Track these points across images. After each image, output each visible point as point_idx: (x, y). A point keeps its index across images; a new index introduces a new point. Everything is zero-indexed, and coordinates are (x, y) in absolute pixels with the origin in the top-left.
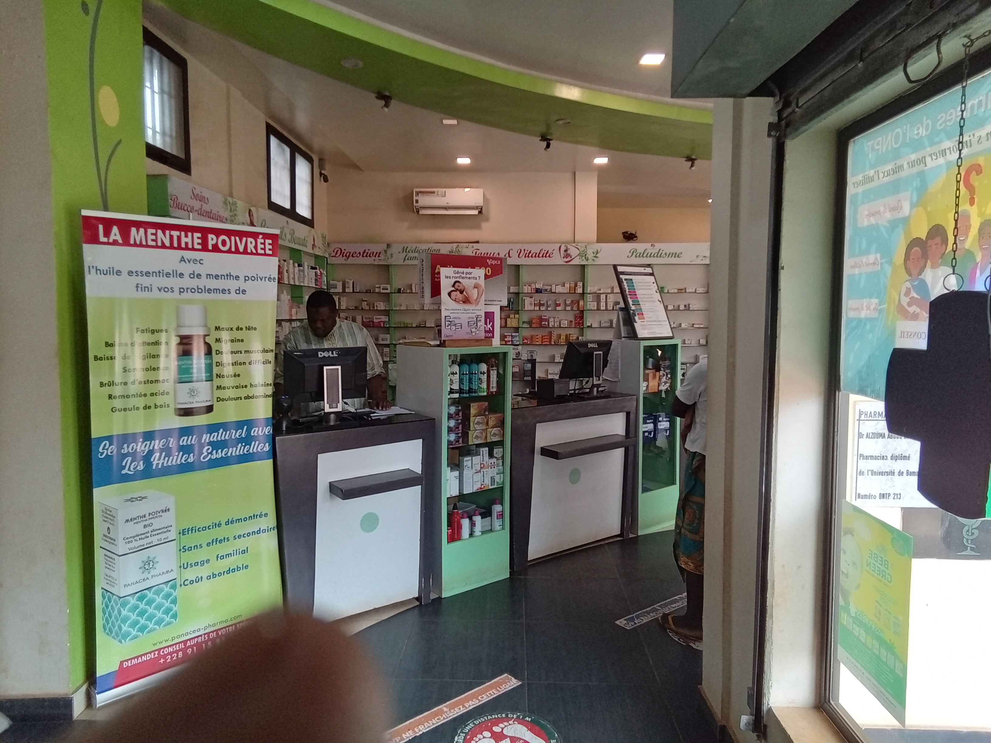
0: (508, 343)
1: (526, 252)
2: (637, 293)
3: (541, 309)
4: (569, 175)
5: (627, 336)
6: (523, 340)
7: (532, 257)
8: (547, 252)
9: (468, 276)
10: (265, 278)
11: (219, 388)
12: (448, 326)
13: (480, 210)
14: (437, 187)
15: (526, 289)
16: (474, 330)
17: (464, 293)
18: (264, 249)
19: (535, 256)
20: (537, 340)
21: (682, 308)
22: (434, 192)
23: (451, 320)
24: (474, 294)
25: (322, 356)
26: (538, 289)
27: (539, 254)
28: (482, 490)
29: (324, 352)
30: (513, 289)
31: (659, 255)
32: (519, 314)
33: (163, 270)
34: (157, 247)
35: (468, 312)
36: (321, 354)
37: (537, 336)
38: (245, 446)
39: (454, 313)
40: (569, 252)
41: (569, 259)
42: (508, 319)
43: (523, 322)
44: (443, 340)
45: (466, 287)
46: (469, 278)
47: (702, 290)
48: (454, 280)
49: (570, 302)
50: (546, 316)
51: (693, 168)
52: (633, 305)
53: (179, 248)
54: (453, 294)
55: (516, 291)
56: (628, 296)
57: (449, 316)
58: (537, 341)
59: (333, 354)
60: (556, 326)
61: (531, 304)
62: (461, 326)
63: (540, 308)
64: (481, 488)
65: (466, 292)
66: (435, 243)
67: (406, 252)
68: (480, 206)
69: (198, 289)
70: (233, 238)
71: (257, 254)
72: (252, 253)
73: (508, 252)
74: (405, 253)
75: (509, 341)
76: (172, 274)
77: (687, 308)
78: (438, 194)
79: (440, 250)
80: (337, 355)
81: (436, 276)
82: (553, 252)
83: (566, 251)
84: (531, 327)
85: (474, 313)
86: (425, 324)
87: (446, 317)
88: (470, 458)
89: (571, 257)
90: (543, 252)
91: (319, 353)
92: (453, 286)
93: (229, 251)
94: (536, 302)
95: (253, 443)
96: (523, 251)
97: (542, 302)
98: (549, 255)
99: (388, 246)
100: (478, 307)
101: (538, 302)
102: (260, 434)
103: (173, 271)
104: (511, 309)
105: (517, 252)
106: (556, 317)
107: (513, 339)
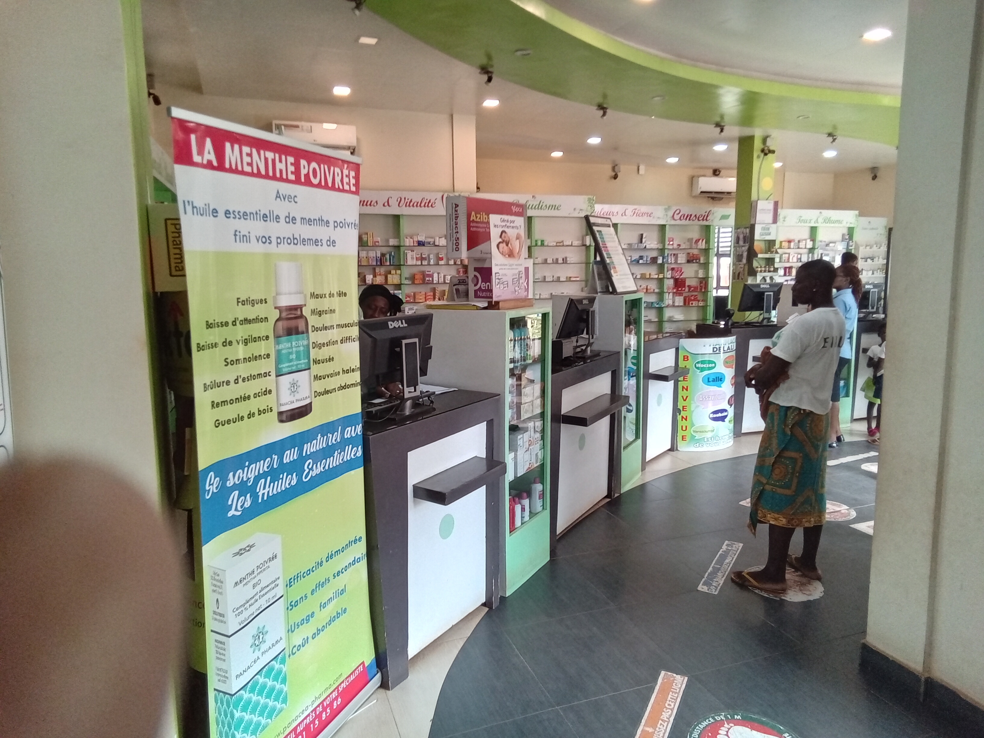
1: (406, 200)
2: (607, 246)
3: (423, 264)
4: (445, 117)
5: (602, 291)
6: (406, 298)
7: (413, 206)
8: (430, 201)
9: (512, 225)
10: (352, 223)
11: (317, 378)
12: (497, 285)
13: (352, 151)
14: (301, 119)
15: (408, 242)
16: (517, 288)
17: (509, 245)
18: (349, 184)
19: (417, 206)
20: (420, 297)
21: (560, 261)
22: (297, 127)
23: (500, 277)
24: (516, 244)
25: (392, 327)
26: (420, 241)
27: (421, 203)
28: (530, 469)
29: (393, 322)
30: (392, 242)
31: (539, 207)
32: (400, 269)
33: (260, 211)
34: (252, 174)
35: (513, 267)
36: (391, 325)
37: (421, 293)
38: (340, 453)
39: (502, 269)
42: (389, 276)
43: (406, 279)
44: (495, 302)
45: (510, 238)
46: (513, 227)
47: (578, 244)
48: (501, 230)
50: (430, 271)
51: (605, 118)
52: (608, 258)
53: (274, 178)
54: (501, 245)
55: (396, 244)
56: (603, 249)
57: (498, 273)
58: (421, 299)
59: (402, 323)
60: (440, 282)
61: (412, 258)
62: (507, 284)
64: (529, 468)
65: (511, 245)
68: (352, 146)
69: (294, 239)
70: (322, 166)
71: (343, 191)
72: (339, 190)
73: (387, 200)
76: (268, 216)
77: (565, 261)
78: (302, 129)
80: (406, 325)
81: (471, 224)
82: (436, 201)
84: (413, 283)
85: (517, 269)
87: (496, 273)
88: (521, 436)
90: (425, 201)
91: (390, 323)
92: (501, 237)
93: (319, 186)
94: (417, 256)
95: (347, 447)
96: (403, 199)
97: (424, 256)
98: (432, 205)
100: (519, 262)
101: (420, 255)
102: (353, 435)
103: (270, 211)
104: (392, 263)
105: (397, 201)
106: (440, 272)
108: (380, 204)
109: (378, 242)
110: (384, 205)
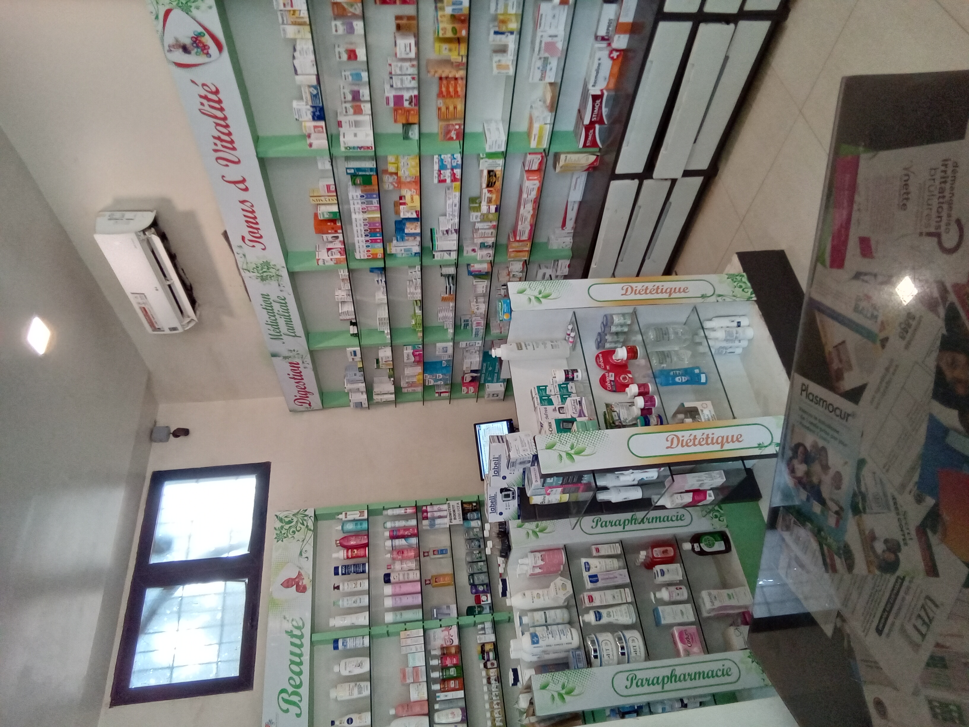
0: (458, 176)
1: (220, 148)
6: (451, 139)
7: (229, 134)
8: (205, 98)
14: (130, 306)
15: (319, 141)
19: (226, 127)
20: (451, 108)
22: (144, 310)
26: (313, 115)
27: (216, 117)
30: (323, 165)
37: (441, 107)
40: (188, 42)
41: (207, 40)
43: (406, 141)
49: (339, 23)
50: (388, 99)
58: (455, 108)
60: (414, 71)
63: (366, 102)
66: (250, 300)
67: (281, 335)
68: (142, 235)
73: (233, 185)
74: (284, 337)
75: (454, 175)
79: (262, 295)
82: (200, 83)
83: (185, 49)
86: (416, 301)
89: (200, 35)
90: (207, 108)
94: (351, 111)
96: (220, 154)
98: (212, 92)
99: (274, 355)
101: (348, 105)
105: (227, 166)
106: (388, 69)
107: (449, 166)
108: (244, 196)
109: (328, 187)
110: (246, 189)
